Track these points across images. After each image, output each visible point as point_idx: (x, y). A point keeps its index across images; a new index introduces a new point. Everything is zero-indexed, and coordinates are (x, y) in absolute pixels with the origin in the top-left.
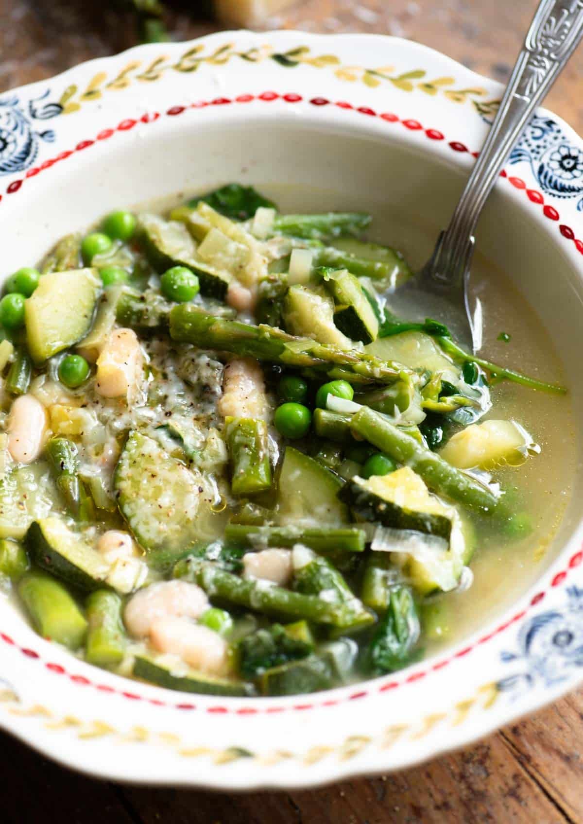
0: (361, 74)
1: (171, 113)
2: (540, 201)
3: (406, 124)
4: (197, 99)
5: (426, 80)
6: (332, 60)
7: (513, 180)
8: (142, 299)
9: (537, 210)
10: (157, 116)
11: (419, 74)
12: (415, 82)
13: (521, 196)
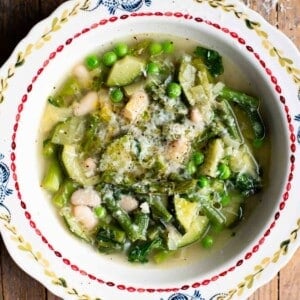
0: (271, 48)
1: (197, 19)
2: (293, 141)
3: (272, 78)
4: (209, 20)
5: (291, 66)
6: (266, 35)
7: (290, 126)
8: (157, 87)
9: (290, 143)
10: (191, 18)
11: (290, 62)
12: (287, 64)
13: (289, 133)
